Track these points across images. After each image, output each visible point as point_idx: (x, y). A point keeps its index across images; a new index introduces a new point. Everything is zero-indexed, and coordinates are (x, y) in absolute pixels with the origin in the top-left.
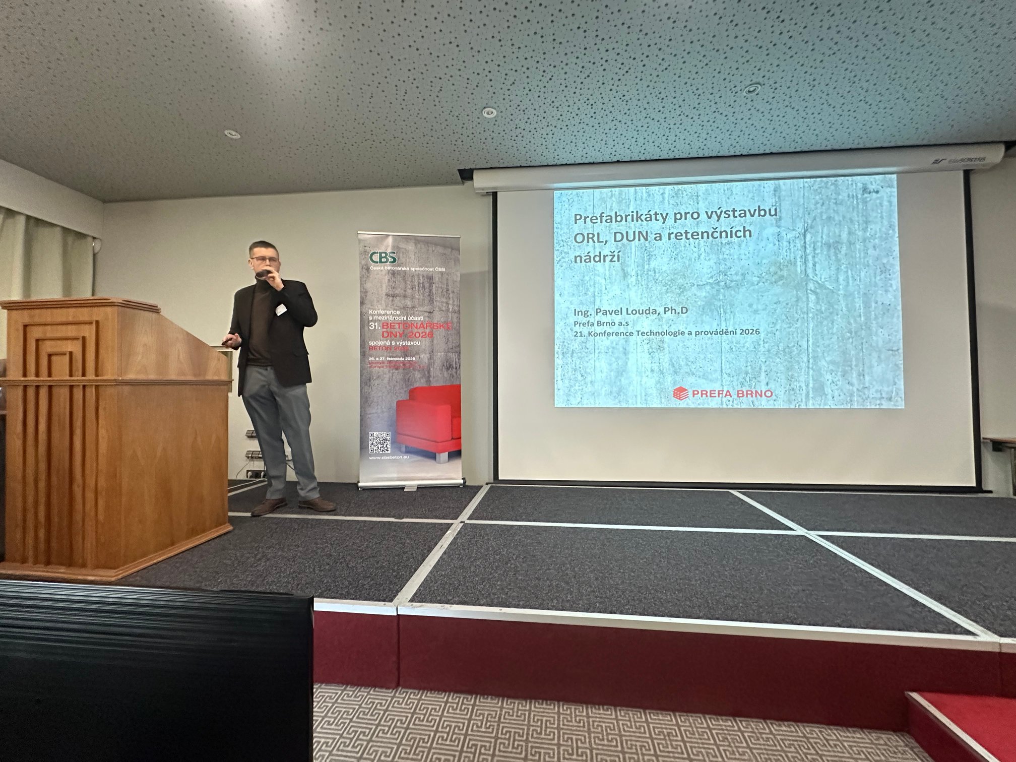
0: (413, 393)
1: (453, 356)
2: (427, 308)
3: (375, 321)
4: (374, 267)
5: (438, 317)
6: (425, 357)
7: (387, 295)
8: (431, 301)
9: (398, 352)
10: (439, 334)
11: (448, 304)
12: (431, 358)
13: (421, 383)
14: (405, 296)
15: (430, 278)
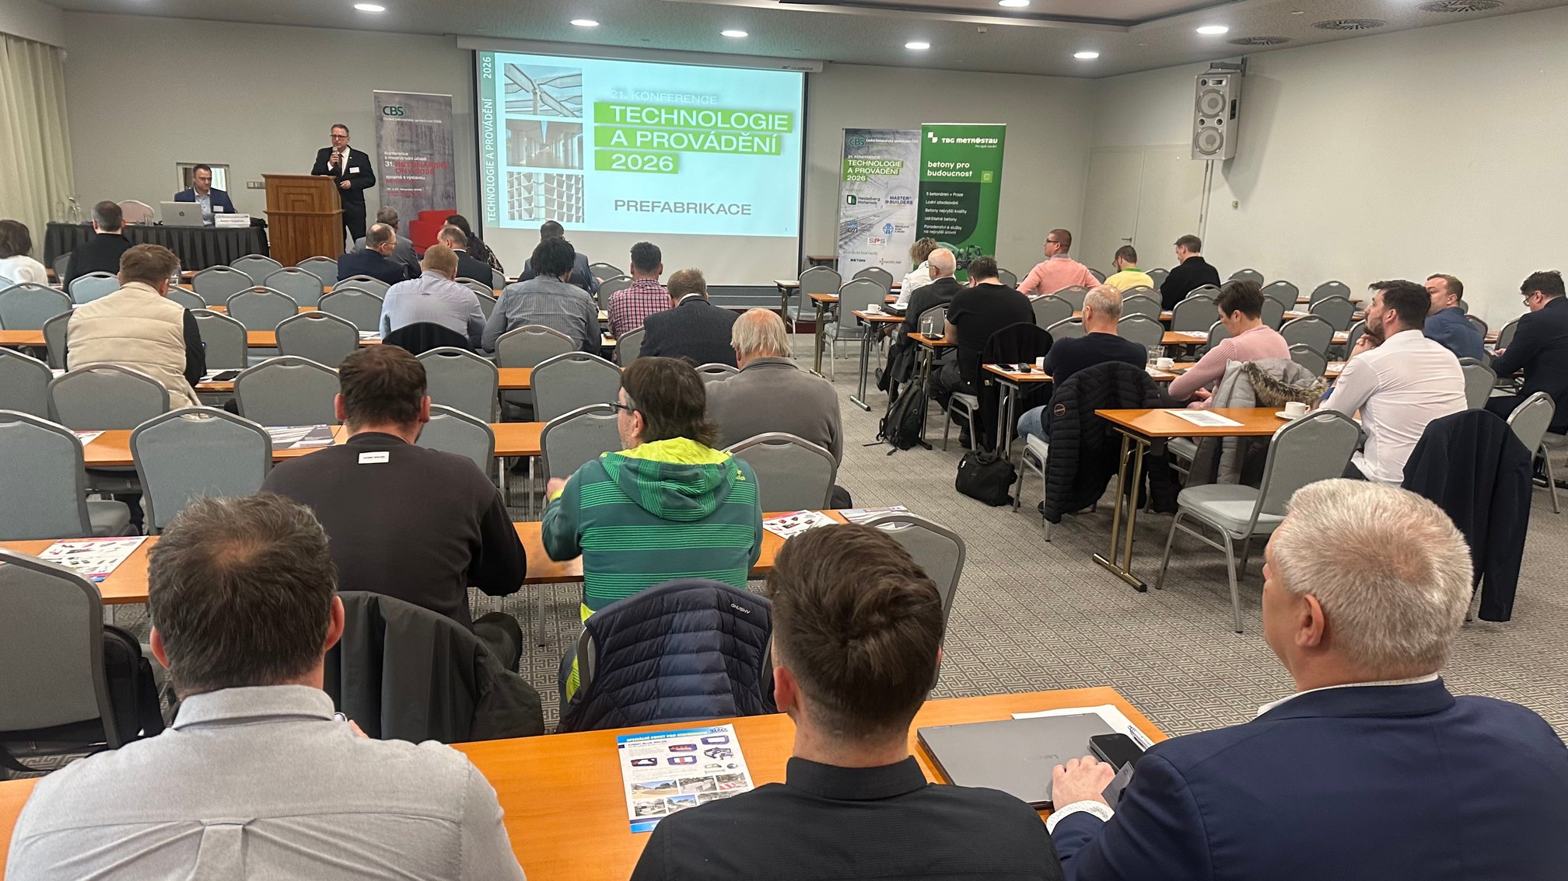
0: (421, 215)
1: (451, 189)
2: (429, 152)
3: (390, 161)
4: (386, 118)
5: (438, 159)
6: (429, 188)
7: (398, 141)
8: (432, 146)
9: (409, 185)
10: (439, 171)
11: (444, 148)
12: (434, 189)
13: (427, 208)
14: (411, 142)
15: (430, 128)
